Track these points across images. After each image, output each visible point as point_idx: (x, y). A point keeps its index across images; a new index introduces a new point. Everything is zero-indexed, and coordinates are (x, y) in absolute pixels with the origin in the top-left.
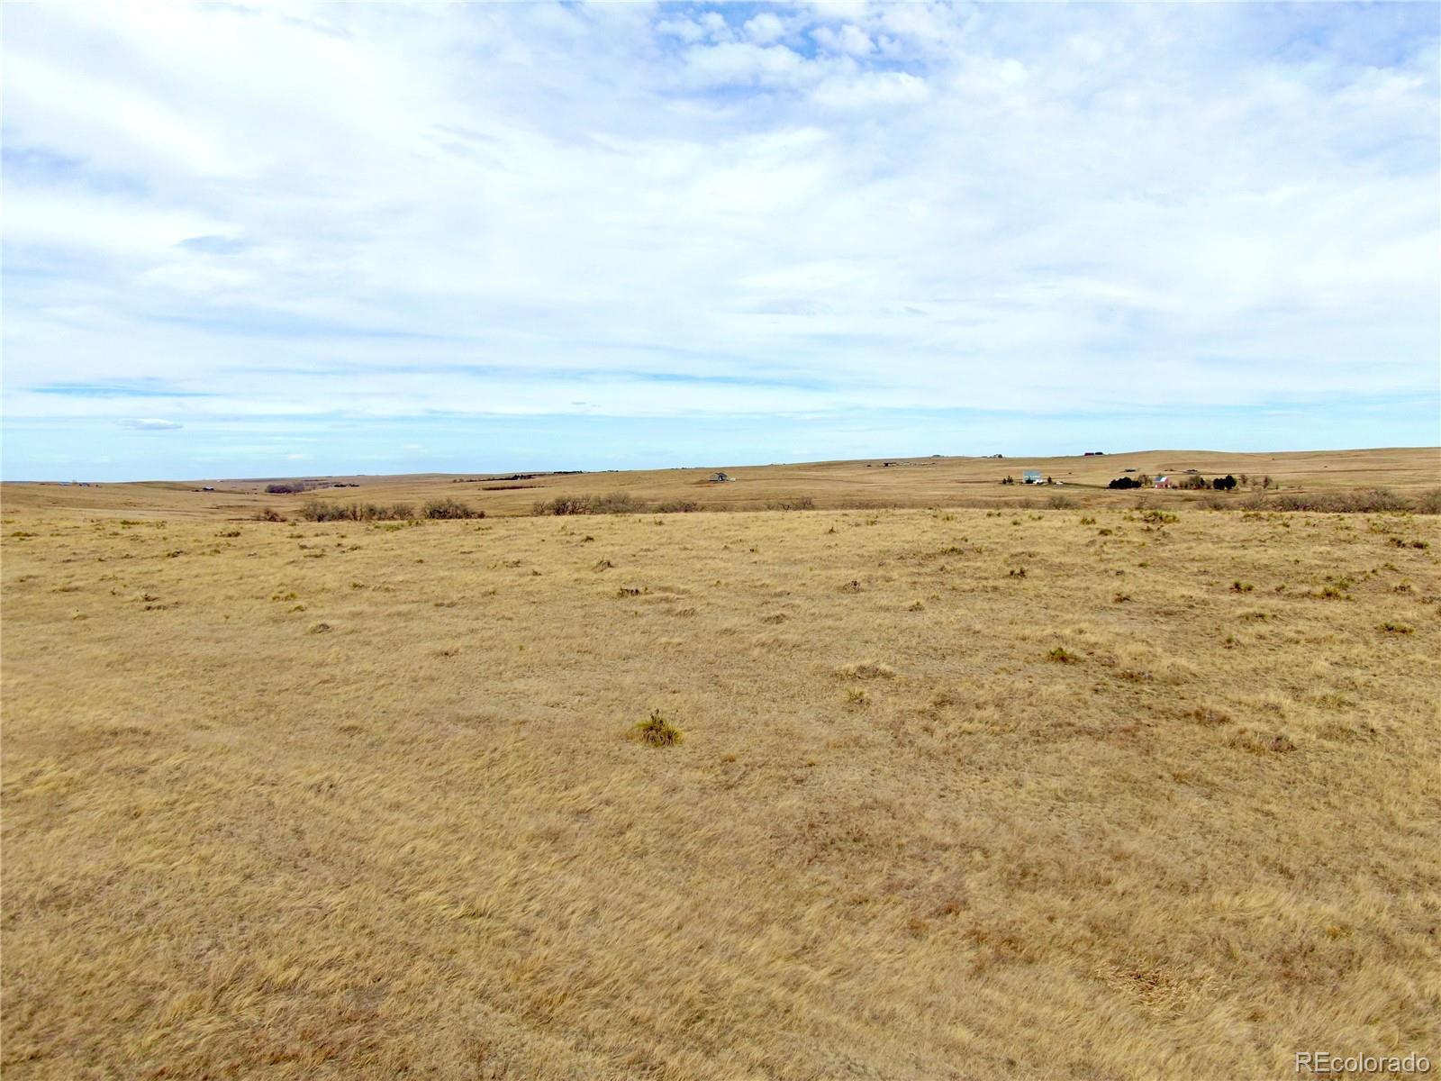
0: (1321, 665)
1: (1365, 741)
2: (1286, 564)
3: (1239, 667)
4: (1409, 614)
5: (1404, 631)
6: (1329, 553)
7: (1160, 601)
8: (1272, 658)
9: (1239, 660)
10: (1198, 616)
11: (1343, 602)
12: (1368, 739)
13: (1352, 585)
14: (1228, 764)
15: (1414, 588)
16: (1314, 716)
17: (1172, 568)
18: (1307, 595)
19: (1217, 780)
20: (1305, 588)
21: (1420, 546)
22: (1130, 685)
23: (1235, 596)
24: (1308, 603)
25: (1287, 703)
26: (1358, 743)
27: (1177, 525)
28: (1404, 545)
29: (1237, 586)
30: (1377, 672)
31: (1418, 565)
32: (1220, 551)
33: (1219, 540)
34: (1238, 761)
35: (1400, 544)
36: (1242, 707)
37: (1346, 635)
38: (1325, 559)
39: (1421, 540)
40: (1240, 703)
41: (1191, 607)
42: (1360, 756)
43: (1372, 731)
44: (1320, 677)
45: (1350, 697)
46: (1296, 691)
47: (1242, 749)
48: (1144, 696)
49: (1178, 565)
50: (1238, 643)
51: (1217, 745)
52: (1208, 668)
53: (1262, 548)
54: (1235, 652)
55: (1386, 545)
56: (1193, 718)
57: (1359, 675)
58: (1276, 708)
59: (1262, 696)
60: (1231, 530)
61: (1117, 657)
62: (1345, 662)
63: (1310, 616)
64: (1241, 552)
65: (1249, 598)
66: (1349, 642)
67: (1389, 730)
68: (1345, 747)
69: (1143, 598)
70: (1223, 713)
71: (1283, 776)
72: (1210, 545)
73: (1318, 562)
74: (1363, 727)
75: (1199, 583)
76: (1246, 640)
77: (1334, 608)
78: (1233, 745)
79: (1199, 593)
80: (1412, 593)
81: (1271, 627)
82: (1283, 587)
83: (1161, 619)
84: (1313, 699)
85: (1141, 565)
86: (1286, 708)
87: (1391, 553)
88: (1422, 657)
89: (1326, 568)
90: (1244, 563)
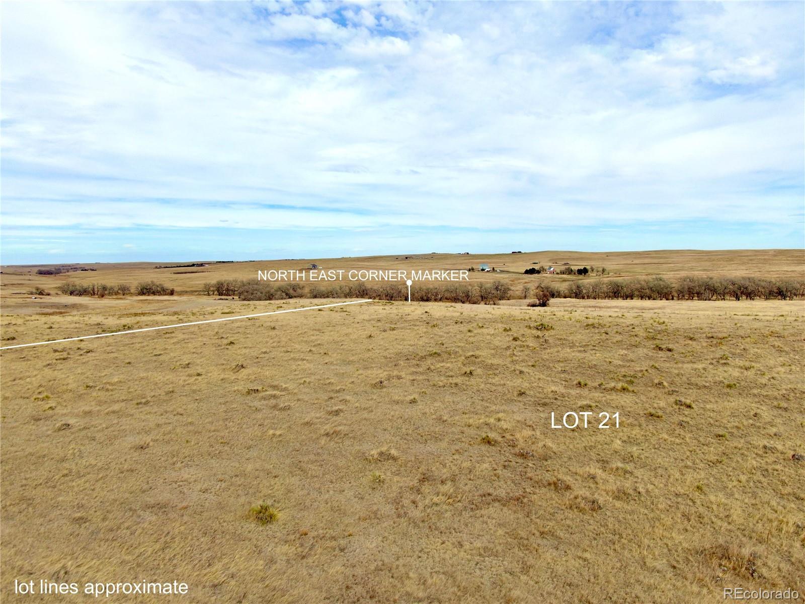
1: (635, 500)
2: (605, 364)
3: (578, 446)
4: (662, 404)
5: (658, 417)
6: (626, 355)
7: (541, 395)
8: (593, 439)
10: (559, 406)
11: (630, 394)
12: (636, 498)
13: (635, 380)
14: (568, 522)
15: (665, 384)
16: (612, 483)
17: (548, 368)
18: (613, 389)
19: (562, 535)
20: (613, 384)
21: (670, 350)
22: (522, 461)
23: (578, 391)
24: (614, 396)
25: (599, 473)
26: (632, 502)
27: (552, 332)
28: (662, 350)
29: (580, 383)
30: (644, 448)
31: (668, 365)
32: (573, 354)
34: (573, 520)
35: (661, 349)
36: (578, 478)
37: (631, 420)
38: (623, 360)
39: (671, 346)
40: (576, 473)
41: (556, 399)
42: (632, 512)
43: (639, 493)
44: (616, 452)
45: (630, 467)
46: (604, 463)
47: (575, 510)
48: (529, 470)
49: (551, 365)
51: (563, 507)
52: (563, 447)
53: (594, 351)
55: (654, 349)
56: (552, 487)
57: (635, 450)
58: (594, 477)
59: (588, 468)
60: (579, 336)
61: (517, 440)
62: (629, 441)
63: (614, 405)
64: (582, 355)
65: (585, 392)
66: (632, 425)
67: (647, 491)
68: (625, 506)
69: (532, 392)
70: (568, 483)
71: (594, 529)
72: (568, 350)
73: (621, 363)
74: (635, 490)
75: (561, 380)
77: (626, 400)
78: (571, 507)
79: (560, 389)
80: (664, 387)
82: (602, 384)
83: (540, 409)
84: (612, 469)
85: (533, 366)
86: (598, 477)
87: (655, 355)
88: (666, 437)
89: (624, 366)
90: (584, 363)
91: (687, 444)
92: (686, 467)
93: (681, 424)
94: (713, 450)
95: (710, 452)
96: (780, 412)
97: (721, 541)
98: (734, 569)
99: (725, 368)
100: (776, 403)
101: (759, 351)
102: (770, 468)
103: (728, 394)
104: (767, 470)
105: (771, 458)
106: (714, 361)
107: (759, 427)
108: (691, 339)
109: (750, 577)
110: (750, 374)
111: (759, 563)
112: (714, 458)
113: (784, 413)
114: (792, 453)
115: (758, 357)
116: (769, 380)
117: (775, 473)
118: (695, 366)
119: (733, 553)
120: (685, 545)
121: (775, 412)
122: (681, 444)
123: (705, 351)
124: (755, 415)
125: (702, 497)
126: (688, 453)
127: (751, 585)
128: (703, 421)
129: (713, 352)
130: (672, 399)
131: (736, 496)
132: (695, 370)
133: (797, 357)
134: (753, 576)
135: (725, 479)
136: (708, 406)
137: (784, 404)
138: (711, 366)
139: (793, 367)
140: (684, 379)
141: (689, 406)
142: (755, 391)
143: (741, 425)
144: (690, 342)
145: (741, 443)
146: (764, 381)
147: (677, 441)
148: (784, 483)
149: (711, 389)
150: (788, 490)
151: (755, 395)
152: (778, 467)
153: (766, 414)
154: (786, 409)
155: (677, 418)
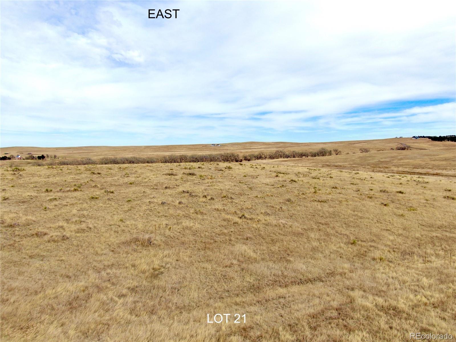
0: (75, 211)
1: (88, 231)
2: (62, 182)
3: (50, 216)
4: (97, 193)
5: (96, 198)
6: (75, 177)
7: (20, 198)
8: (59, 212)
9: (49, 214)
10: (34, 202)
11: (80, 192)
13: (82, 186)
14: (48, 248)
15: (98, 186)
16: (74, 227)
17: (24, 187)
18: (69, 191)
19: (44, 254)
20: (68, 189)
21: (99, 174)
22: (11, 229)
23: (47, 194)
24: (70, 193)
25: (65, 225)
26: (86, 233)
27: (25, 172)
28: (95, 174)
29: (47, 190)
30: (90, 211)
31: (99, 179)
32: (40, 180)
33: (40, 176)
34: (51, 246)
36: (52, 229)
37: (81, 201)
38: (74, 180)
39: (99, 172)
40: (50, 227)
41: (32, 199)
42: (87, 236)
43: (90, 228)
44: (74, 215)
45: (83, 220)
46: (67, 221)
47: (52, 242)
48: (16, 232)
49: (26, 185)
50: (49, 208)
51: (44, 243)
52: (39, 218)
53: (54, 177)
54: (48, 211)
55: (90, 174)
56: (35, 236)
57: (85, 213)
58: (62, 227)
59: (57, 224)
60: (44, 172)
61: (5, 220)
62: (81, 210)
63: (70, 197)
64: (47, 179)
65: (51, 194)
66: (82, 203)
67: (95, 227)
68: (83, 235)
69: (13, 198)
70: (45, 232)
71: (66, 247)
72: (37, 178)
73: (72, 181)
74: (87, 227)
75: (34, 190)
76: (51, 207)
77: (77, 194)
78: (49, 241)
79: (34, 194)
80: (98, 187)
81: (59, 202)
82: (62, 189)
83: (21, 204)
84: (73, 222)
85: (12, 186)
86: (65, 226)
87: (92, 176)
88: (102, 205)
89: (74, 182)
90: (49, 183)
91: (113, 206)
92: (114, 214)
93: (109, 199)
94: (126, 207)
95: (125, 208)
96: (154, 190)
97: (134, 236)
98: (142, 244)
99: (128, 178)
100: (152, 187)
101: (142, 171)
102: (153, 209)
103: (130, 187)
104: (151, 209)
105: (152, 205)
106: (122, 176)
107: (146, 196)
108: (110, 169)
109: (149, 245)
110: (140, 179)
111: (152, 239)
112: (126, 209)
113: (156, 190)
114: (161, 202)
115: (142, 173)
116: (148, 180)
117: (155, 210)
118: (113, 178)
119: (141, 238)
120: (118, 242)
121: (152, 190)
122: (110, 207)
123: (118, 173)
124: (144, 192)
125: (123, 224)
126: (114, 209)
127: (150, 248)
128: (120, 197)
129: (121, 173)
130: (103, 191)
131: (139, 220)
132: (114, 180)
133: (159, 172)
134: (150, 245)
135: (133, 215)
136: (122, 191)
137: (155, 187)
138: (121, 178)
139: (158, 175)
140: (108, 183)
141: (112, 192)
142: (143, 184)
143: (137, 196)
144: (110, 170)
145: (139, 202)
146: (146, 180)
147: (108, 206)
148: (159, 212)
149: (122, 186)
150: (161, 214)
151: (143, 186)
152: (156, 208)
153: (148, 191)
154: (156, 189)
155: (106, 198)
